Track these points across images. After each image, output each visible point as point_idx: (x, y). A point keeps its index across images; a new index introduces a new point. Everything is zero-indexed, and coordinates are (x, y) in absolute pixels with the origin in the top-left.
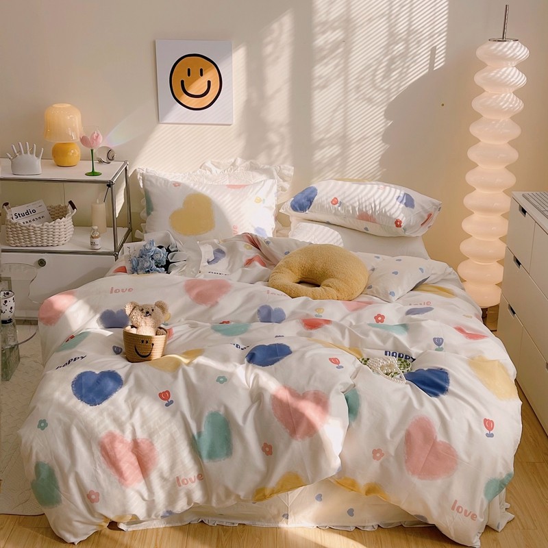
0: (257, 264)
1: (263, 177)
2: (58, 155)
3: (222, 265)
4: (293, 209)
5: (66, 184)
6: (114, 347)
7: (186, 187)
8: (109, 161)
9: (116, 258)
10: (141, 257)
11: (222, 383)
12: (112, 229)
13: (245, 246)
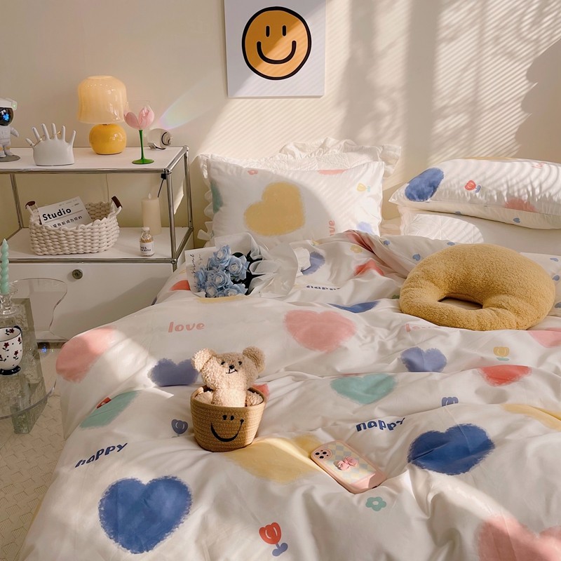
0: (375, 272)
1: (364, 159)
2: (97, 140)
3: (323, 274)
4: (408, 197)
5: (109, 175)
6: (174, 422)
7: (265, 174)
8: (164, 147)
9: (175, 268)
10: (211, 269)
11: (377, 508)
12: (169, 228)
13: (353, 248)
